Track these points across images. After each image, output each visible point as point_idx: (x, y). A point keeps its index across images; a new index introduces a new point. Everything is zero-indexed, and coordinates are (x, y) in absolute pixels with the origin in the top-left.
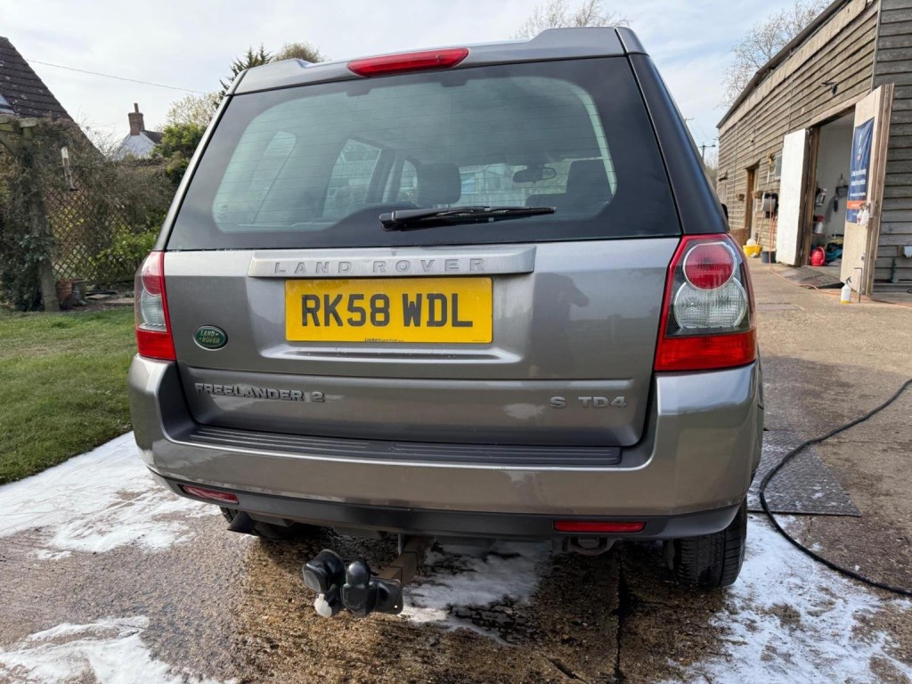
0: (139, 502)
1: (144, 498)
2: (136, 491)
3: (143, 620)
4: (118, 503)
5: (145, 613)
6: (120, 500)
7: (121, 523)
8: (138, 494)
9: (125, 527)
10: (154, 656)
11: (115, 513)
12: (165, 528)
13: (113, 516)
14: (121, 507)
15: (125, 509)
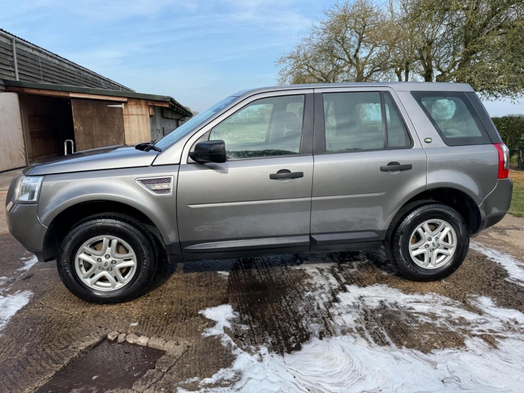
0: (484, 329)
1: (479, 331)
2: (481, 340)
3: (506, 279)
4: (498, 337)
5: (505, 280)
6: (497, 339)
7: (502, 321)
8: (481, 336)
9: (501, 318)
10: (507, 271)
11: (503, 330)
12: (479, 305)
13: (505, 329)
14: (498, 332)
15: (496, 330)
